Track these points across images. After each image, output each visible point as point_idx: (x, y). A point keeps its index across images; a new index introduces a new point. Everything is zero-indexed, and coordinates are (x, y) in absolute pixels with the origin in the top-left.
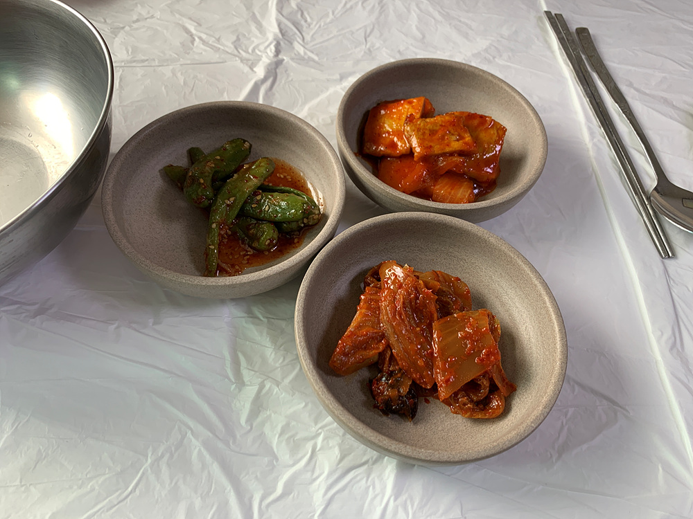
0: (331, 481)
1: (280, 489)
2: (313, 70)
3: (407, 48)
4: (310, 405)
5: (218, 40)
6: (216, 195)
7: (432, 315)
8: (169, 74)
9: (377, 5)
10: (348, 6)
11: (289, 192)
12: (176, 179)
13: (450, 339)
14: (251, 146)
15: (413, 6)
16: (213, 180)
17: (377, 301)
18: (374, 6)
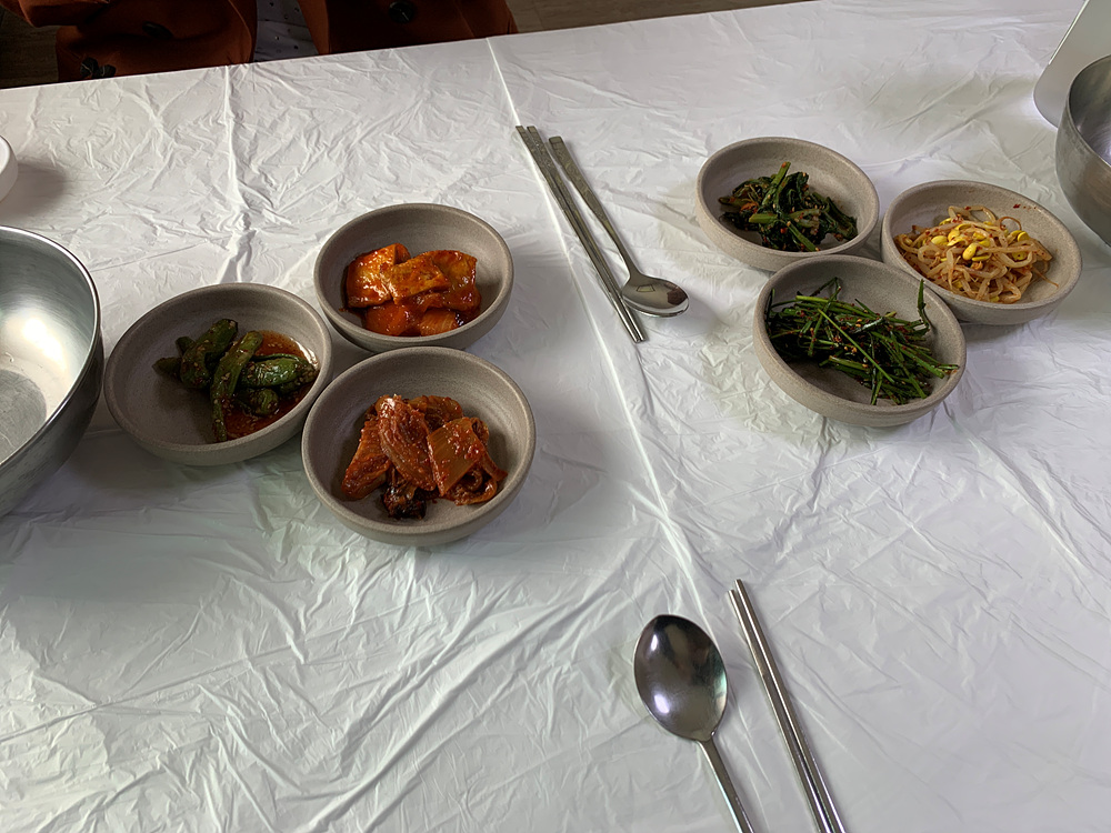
0: (362, 582)
1: (320, 599)
2: (287, 236)
3: (382, 193)
4: (334, 531)
5: (182, 224)
6: (212, 375)
7: (425, 431)
8: (138, 271)
9: (344, 153)
10: (313, 160)
11: (280, 357)
12: (170, 371)
13: (442, 447)
14: (237, 324)
15: (383, 146)
16: (207, 363)
17: (377, 431)
18: (341, 154)
